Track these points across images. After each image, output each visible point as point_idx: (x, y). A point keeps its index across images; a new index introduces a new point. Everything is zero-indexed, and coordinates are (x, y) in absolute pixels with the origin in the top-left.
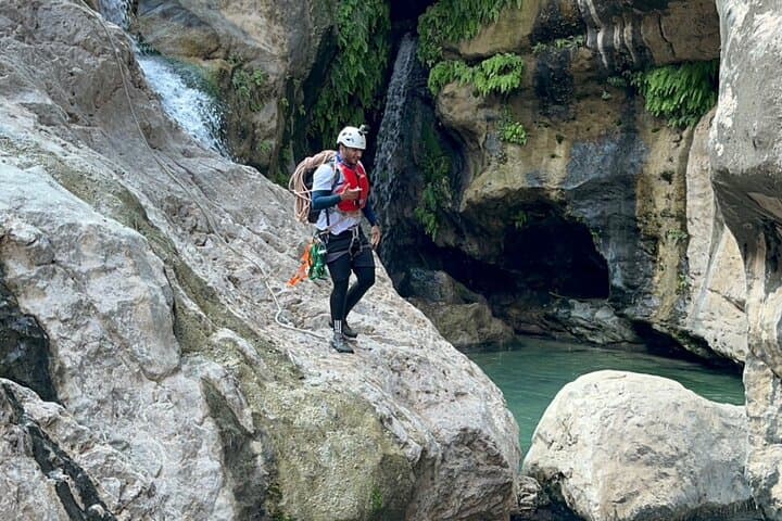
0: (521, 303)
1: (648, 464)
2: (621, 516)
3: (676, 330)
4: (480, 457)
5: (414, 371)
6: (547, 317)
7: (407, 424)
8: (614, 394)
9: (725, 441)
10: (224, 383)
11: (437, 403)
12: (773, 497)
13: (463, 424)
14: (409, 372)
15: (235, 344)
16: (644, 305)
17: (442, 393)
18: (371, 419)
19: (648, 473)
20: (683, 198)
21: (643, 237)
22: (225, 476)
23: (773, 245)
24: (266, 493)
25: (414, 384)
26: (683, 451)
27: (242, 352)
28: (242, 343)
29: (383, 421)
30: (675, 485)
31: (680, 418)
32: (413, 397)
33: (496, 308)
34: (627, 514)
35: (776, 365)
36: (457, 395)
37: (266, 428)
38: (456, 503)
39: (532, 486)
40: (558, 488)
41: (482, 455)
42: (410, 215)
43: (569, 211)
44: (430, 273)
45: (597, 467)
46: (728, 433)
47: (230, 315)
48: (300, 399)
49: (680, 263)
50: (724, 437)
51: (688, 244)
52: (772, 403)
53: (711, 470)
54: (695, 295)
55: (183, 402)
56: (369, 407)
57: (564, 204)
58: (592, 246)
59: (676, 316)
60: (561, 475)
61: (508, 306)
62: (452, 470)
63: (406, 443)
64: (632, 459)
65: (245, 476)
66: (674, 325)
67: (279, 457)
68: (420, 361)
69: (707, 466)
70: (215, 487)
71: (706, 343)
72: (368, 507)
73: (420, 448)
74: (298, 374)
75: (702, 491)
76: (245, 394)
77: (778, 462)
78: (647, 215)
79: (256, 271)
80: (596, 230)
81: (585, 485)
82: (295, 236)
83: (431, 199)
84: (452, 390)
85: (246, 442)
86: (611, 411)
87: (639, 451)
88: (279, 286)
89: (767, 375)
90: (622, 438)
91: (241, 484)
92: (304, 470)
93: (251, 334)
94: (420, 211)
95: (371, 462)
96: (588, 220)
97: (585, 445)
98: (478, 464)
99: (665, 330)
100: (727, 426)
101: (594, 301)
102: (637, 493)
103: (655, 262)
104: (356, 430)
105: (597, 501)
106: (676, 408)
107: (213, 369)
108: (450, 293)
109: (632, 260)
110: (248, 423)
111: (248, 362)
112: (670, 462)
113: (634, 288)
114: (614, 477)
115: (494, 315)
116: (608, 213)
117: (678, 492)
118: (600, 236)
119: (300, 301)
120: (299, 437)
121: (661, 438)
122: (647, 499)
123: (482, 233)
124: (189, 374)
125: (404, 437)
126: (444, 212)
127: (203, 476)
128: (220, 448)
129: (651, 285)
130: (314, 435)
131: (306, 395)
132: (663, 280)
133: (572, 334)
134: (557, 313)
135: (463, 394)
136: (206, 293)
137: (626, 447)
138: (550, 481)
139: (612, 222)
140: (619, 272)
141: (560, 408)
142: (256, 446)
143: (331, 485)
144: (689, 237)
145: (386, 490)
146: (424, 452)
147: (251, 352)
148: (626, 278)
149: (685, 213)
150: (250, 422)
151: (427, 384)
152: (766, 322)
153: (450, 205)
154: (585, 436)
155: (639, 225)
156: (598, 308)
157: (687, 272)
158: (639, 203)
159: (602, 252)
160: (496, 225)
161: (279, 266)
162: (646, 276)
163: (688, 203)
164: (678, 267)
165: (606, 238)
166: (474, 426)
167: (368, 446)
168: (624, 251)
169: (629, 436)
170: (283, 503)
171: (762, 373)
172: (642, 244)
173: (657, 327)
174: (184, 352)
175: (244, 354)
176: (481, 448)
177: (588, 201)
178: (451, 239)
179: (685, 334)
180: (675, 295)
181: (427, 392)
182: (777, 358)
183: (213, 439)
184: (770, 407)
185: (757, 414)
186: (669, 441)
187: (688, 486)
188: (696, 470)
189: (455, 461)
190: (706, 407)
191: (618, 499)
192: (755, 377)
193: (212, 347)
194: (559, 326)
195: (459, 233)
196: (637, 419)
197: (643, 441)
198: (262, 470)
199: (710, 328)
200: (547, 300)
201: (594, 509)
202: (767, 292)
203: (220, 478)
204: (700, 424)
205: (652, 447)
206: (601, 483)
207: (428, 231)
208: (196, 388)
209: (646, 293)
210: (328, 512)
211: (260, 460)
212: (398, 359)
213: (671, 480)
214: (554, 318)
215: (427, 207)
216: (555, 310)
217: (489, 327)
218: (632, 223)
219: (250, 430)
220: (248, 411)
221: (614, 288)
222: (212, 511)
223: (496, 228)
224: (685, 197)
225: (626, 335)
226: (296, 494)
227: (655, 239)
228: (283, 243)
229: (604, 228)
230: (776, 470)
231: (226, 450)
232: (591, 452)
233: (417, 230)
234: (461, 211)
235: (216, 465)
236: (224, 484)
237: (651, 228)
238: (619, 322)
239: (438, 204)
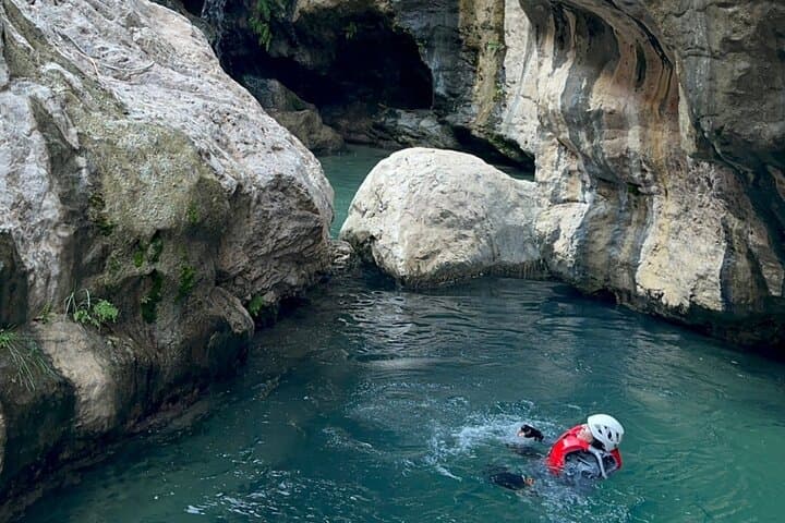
0: (352, 114)
1: (449, 227)
2: (424, 271)
3: (492, 135)
4: (293, 202)
5: (234, 124)
6: (376, 126)
7: (224, 162)
8: (422, 166)
9: (518, 209)
10: (51, 103)
11: (255, 153)
12: (555, 250)
13: (278, 171)
14: (229, 125)
15: (62, 75)
16: (464, 113)
17: (259, 145)
18: (189, 150)
19: (449, 234)
20: (502, 12)
21: (464, 48)
22: (51, 182)
23: (560, 25)
24: (90, 201)
25: (234, 136)
26: (481, 215)
27: (68, 83)
28: (69, 75)
29: (202, 155)
30: (472, 245)
31: (480, 188)
32: (233, 146)
33: (327, 119)
34: (429, 269)
35: (560, 132)
36: (274, 149)
37: (90, 146)
38: (270, 243)
39: (345, 248)
40: (369, 251)
41: (295, 201)
42: (245, 25)
43: (397, 22)
44: (262, 81)
45: (404, 227)
46: (522, 202)
47: (57, 54)
48: (123, 127)
49: (497, 73)
50: (518, 206)
51: (505, 54)
52: (557, 169)
53: (506, 233)
54: (510, 103)
55: (11, 115)
56: (188, 140)
57: (392, 15)
58: (418, 56)
59: (493, 121)
60: (373, 238)
61: (338, 117)
62: (267, 212)
63: (222, 176)
64: (436, 222)
65: (71, 185)
66: (491, 131)
67: (103, 171)
68: (240, 117)
69: (502, 230)
70: (42, 189)
71: (518, 146)
72: (185, 219)
73: (235, 182)
74: (122, 110)
75: (496, 252)
76: (70, 116)
77: (560, 220)
78: (468, 27)
79: (84, 31)
80: (422, 40)
81: (393, 244)
82: (123, 7)
83: (265, 8)
84: (269, 144)
85: (71, 157)
86: (419, 180)
87: (442, 215)
88: (106, 46)
89: (553, 144)
90: (427, 204)
91: (67, 190)
92: (126, 185)
93: (78, 72)
94: (254, 21)
95: (188, 183)
96: (415, 31)
97: (394, 210)
98: (291, 208)
99: (483, 136)
100: (521, 196)
101: (419, 111)
102: (439, 252)
103: (475, 72)
104: (175, 155)
105: (402, 257)
106: (476, 180)
107: (42, 91)
108: (282, 101)
109: (454, 69)
110: (74, 141)
111: (76, 92)
112: (469, 225)
113: (455, 96)
114: (418, 237)
115: (324, 123)
116: (433, 25)
117: (476, 251)
118: (426, 46)
119: (127, 60)
120: (122, 157)
121: (462, 204)
122: (447, 257)
123: (316, 45)
124: (18, 93)
125: (220, 170)
126: (278, 23)
127: (31, 179)
128: (47, 158)
129: (471, 93)
130: (136, 157)
131: (129, 124)
132: (482, 90)
133: (398, 142)
134: (384, 122)
135: (279, 149)
136: (35, 34)
137: (431, 211)
138: (362, 245)
139: (436, 34)
140: (441, 82)
141: (373, 180)
142: (81, 161)
143: (150, 198)
144: (506, 48)
145: (202, 208)
146: (239, 186)
147: (77, 83)
148: (448, 86)
149: (503, 25)
150: (76, 139)
151: (246, 136)
152: (552, 93)
153: (283, 15)
154: (395, 202)
155: (462, 37)
156: (423, 118)
157: (504, 81)
158: (461, 16)
159: (427, 62)
160: (328, 35)
161: (107, 31)
162: (467, 85)
163: (506, 16)
164: (495, 76)
165: (430, 48)
166: (287, 173)
167: (185, 169)
168: (448, 62)
169: (434, 202)
170: (106, 211)
171: (549, 143)
172: (464, 55)
173: (475, 133)
174: (12, 77)
175: (71, 85)
176: (294, 194)
177: (415, 13)
178: (284, 50)
179: (500, 138)
180: (492, 103)
181: (246, 143)
182: (560, 126)
183: (40, 149)
184: (555, 172)
185: (544, 179)
186: (469, 207)
187: (484, 247)
188: (492, 232)
189: (270, 204)
190: (504, 179)
191: (422, 256)
192: (544, 146)
193: (40, 75)
194: (386, 136)
195: (292, 45)
196: (441, 187)
197: (445, 206)
198: (86, 181)
199: (522, 131)
200: (375, 111)
201: (400, 264)
202: (554, 68)
203: (46, 183)
204: (498, 194)
205: (454, 211)
206: (407, 243)
207: (261, 41)
208: (25, 106)
209: (466, 101)
210: (148, 221)
211: (84, 172)
212: (218, 112)
213: (470, 241)
214: (381, 127)
215: (262, 16)
216: (383, 119)
217: (320, 134)
218: (455, 34)
219: (75, 145)
220: (73, 131)
221: (437, 96)
222: (39, 211)
223: (328, 40)
224: (503, 10)
225: (448, 142)
226: (118, 204)
227: (476, 50)
228: (111, 12)
229: (429, 39)
230: (559, 227)
231: (52, 160)
232: (399, 216)
233: (251, 40)
234: (294, 20)
235: (43, 172)
236: (50, 189)
237: (472, 40)
238: (442, 130)
239: (272, 15)
